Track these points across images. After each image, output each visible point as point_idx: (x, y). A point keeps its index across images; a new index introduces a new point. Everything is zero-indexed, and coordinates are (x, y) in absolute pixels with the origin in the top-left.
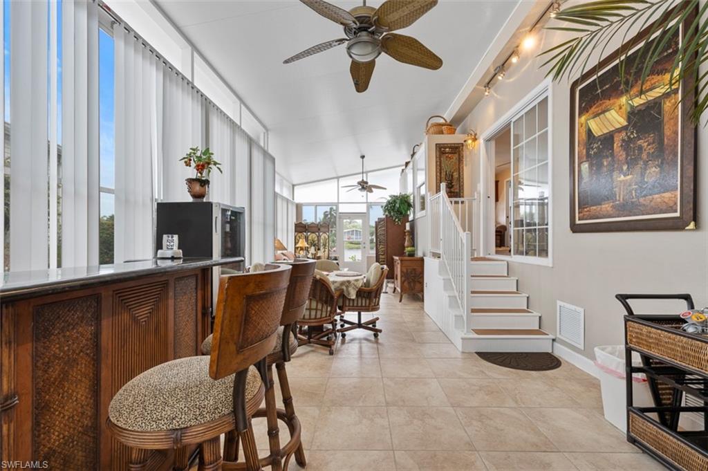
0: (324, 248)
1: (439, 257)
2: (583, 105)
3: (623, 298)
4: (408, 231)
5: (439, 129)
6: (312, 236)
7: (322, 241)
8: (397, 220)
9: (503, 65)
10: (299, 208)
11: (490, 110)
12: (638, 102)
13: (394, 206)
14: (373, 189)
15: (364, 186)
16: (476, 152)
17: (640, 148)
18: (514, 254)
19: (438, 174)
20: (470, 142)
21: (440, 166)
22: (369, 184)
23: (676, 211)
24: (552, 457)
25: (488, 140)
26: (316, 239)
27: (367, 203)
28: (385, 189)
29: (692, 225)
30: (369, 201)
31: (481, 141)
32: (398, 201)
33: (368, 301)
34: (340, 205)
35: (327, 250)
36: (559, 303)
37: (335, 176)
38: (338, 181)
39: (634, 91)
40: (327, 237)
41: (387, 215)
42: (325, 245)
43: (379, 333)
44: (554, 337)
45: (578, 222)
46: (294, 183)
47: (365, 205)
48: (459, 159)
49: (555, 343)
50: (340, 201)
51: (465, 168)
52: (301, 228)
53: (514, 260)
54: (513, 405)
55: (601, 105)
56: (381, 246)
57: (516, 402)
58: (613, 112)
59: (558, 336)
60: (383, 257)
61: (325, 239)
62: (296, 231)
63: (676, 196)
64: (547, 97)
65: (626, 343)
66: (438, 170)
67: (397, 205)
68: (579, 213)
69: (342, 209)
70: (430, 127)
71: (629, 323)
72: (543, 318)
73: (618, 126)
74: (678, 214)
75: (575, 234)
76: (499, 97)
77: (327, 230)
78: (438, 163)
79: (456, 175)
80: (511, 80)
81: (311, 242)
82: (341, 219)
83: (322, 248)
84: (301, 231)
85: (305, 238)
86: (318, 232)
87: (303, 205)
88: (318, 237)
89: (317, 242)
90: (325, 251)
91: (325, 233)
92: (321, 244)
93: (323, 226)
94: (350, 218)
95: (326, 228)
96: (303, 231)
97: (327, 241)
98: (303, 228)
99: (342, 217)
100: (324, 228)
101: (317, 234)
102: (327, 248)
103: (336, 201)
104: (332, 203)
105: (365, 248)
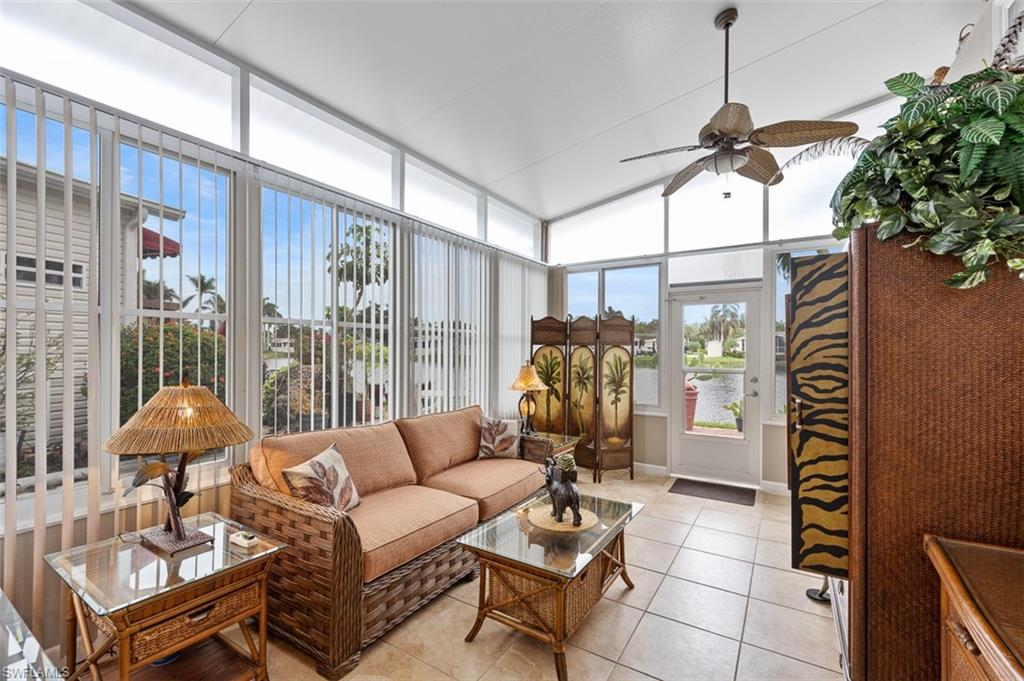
0: (616, 391)
6: (581, 357)
7: (606, 371)
10: (556, 279)
26: (590, 364)
27: (766, 243)
30: (770, 239)
34: (671, 259)
35: (624, 398)
40: (625, 358)
41: (867, 232)
42: (616, 383)
47: (760, 251)
50: (671, 250)
52: (550, 332)
61: (619, 365)
62: (533, 342)
69: (679, 271)
77: (628, 336)
81: (578, 373)
82: (674, 303)
83: (606, 391)
84: (550, 340)
85: (561, 364)
86: (595, 344)
87: (569, 272)
88: (595, 358)
89: (592, 373)
90: (617, 400)
91: (619, 346)
92: (605, 380)
93: (610, 326)
94: (702, 298)
95: (624, 330)
96: (555, 340)
97: (628, 369)
98: (556, 331)
99: (677, 298)
100: (616, 330)
101: (592, 348)
102: (627, 390)
103: (661, 251)
104: (646, 257)
105: (755, 394)
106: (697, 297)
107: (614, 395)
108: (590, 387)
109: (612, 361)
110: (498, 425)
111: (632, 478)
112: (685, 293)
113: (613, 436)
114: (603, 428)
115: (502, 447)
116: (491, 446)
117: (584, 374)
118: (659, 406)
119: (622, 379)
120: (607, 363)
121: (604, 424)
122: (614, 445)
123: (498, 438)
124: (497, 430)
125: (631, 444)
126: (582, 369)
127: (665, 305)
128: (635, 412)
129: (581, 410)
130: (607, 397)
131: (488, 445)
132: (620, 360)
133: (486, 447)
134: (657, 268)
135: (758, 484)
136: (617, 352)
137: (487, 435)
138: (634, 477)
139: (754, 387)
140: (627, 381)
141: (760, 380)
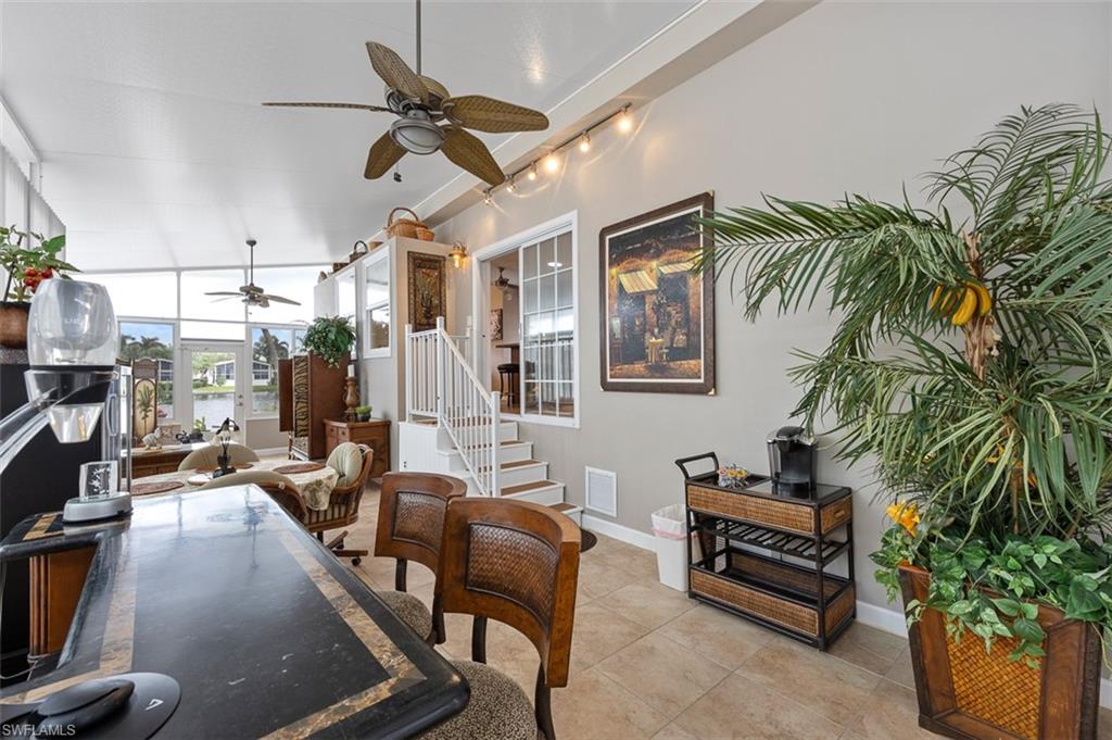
0: (146, 411)
1: (435, 423)
2: (614, 256)
3: (680, 463)
4: (351, 379)
5: (412, 229)
7: (138, 396)
8: (332, 360)
9: (514, 175)
11: (489, 224)
12: (666, 270)
13: (325, 338)
14: (270, 302)
15: (253, 295)
16: (464, 271)
17: (669, 315)
18: (526, 412)
19: (412, 296)
20: (456, 257)
21: (415, 285)
22: (266, 293)
23: (700, 378)
24: (649, 640)
25: (482, 262)
27: (246, 322)
28: (299, 304)
29: (712, 392)
31: (474, 259)
32: (334, 330)
33: (343, 509)
34: (182, 322)
35: (151, 415)
36: (588, 469)
37: (168, 265)
38: (179, 276)
39: (664, 258)
40: (152, 387)
41: (311, 352)
42: (145, 405)
43: (361, 557)
44: (582, 509)
45: (609, 380)
47: (244, 326)
48: (440, 279)
49: (584, 515)
51: (447, 291)
53: (527, 421)
54: (588, 600)
55: (632, 262)
56: (300, 405)
57: (589, 596)
58: (643, 272)
59: (587, 506)
60: (304, 423)
61: (147, 392)
63: (700, 363)
64: (571, 232)
65: (687, 506)
66: (412, 291)
67: (332, 336)
68: (611, 370)
69: (188, 331)
70: (397, 224)
71: (690, 487)
72: (568, 489)
73: (650, 289)
74: (702, 381)
75: (607, 393)
76: (502, 210)
77: (153, 372)
78: (412, 281)
79: (436, 302)
80: (521, 196)
82: (185, 351)
83: (138, 411)
90: (146, 416)
91: (147, 379)
92: (138, 403)
93: (141, 365)
95: (151, 368)
99: (187, 347)
100: (146, 368)
102: (153, 409)
103: (175, 316)
104: (163, 319)
105: (241, 404)
106: (202, 348)
107: (144, 413)
109: (142, 390)
112: (193, 345)
119: (149, 401)
120: (139, 391)
127: (178, 351)
130: (139, 415)
132: (148, 388)
134: (171, 327)
136: (146, 383)
139: (241, 400)
140: (152, 403)
141: (245, 396)
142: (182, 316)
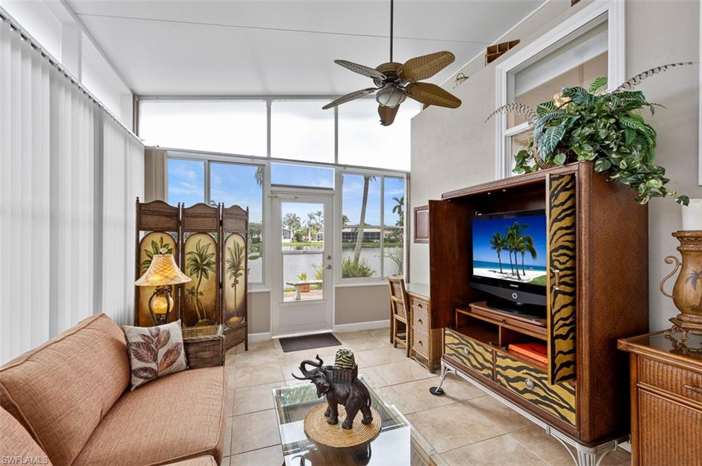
0: (236, 275)
6: (199, 243)
7: (228, 256)
10: (154, 160)
26: (211, 250)
27: (337, 165)
30: (339, 162)
35: (241, 279)
37: (257, 89)
38: (269, 106)
40: (242, 244)
42: (235, 267)
46: (141, 89)
52: (160, 216)
61: (237, 250)
62: (139, 228)
77: (243, 225)
81: (196, 260)
82: (275, 200)
83: (227, 276)
84: (160, 226)
85: (174, 251)
86: (217, 230)
87: (169, 157)
88: (217, 245)
89: (213, 259)
90: (236, 282)
91: (237, 234)
92: (227, 265)
93: (231, 214)
94: (296, 198)
95: (241, 219)
96: (166, 226)
97: (243, 254)
98: (165, 216)
99: (279, 195)
100: (236, 219)
101: (214, 235)
102: (243, 272)
103: (265, 155)
104: (253, 158)
105: (330, 267)
106: (293, 197)
107: (234, 278)
108: (211, 273)
109: (232, 247)
110: (157, 335)
111: (246, 349)
112: (283, 193)
113: (232, 316)
114: (226, 311)
115: (168, 361)
116: (153, 366)
117: (202, 261)
118: (264, 283)
119: (239, 263)
120: (229, 248)
121: (226, 307)
122: (234, 324)
123: (162, 352)
124: (159, 341)
125: (246, 320)
126: (200, 256)
127: (268, 201)
128: (249, 291)
129: (199, 297)
130: (229, 281)
131: (148, 365)
132: (238, 245)
133: (145, 369)
135: (332, 328)
136: (236, 238)
137: (143, 352)
138: (249, 348)
139: (329, 262)
140: (243, 264)
141: (334, 257)
142: (273, 156)
